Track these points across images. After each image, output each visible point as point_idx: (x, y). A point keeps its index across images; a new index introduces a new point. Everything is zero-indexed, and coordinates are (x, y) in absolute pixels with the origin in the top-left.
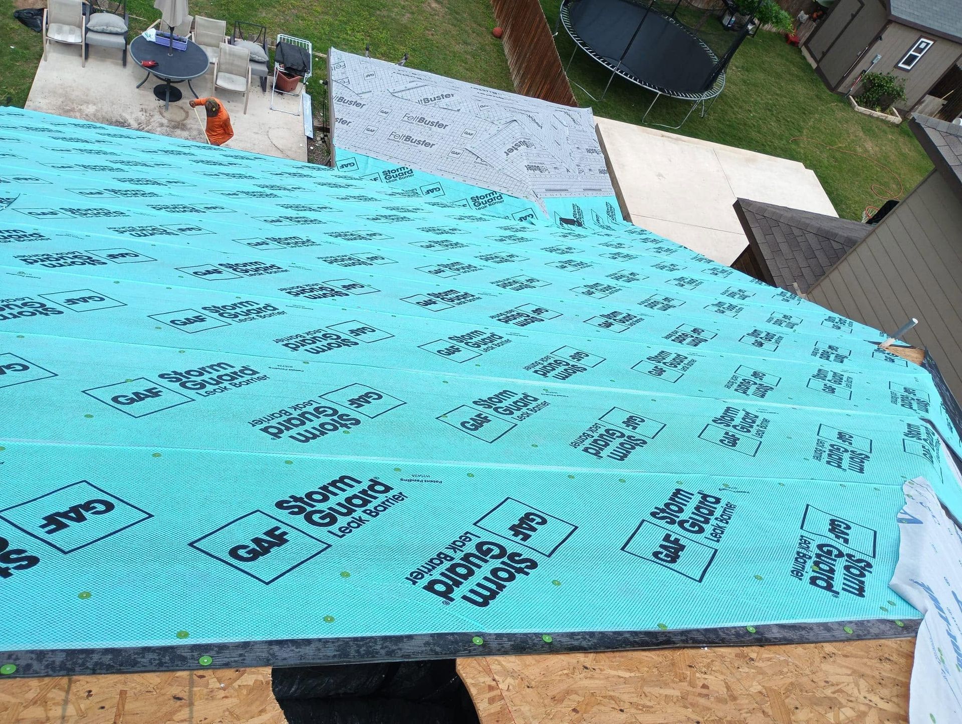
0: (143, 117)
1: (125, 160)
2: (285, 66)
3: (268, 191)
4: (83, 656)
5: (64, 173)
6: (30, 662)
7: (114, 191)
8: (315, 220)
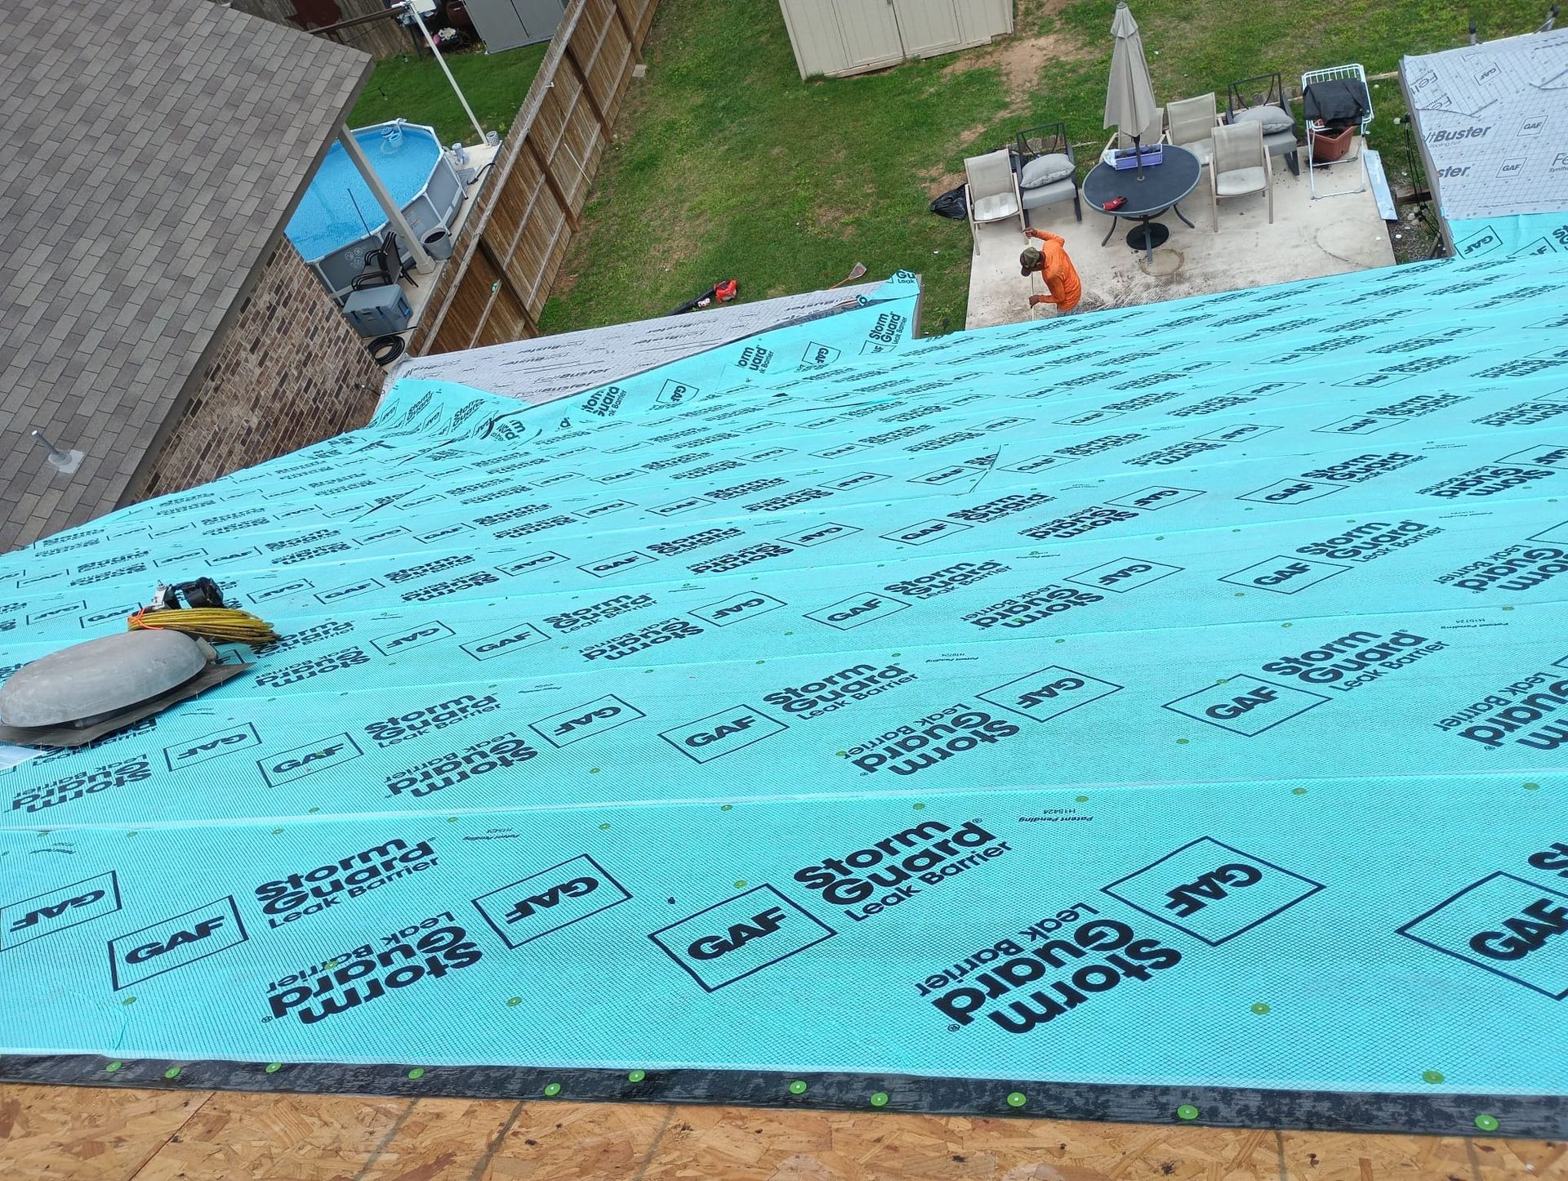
0: (1119, 284)
1: (1117, 356)
2: (1324, 120)
3: (1347, 334)
4: (1287, 1101)
5: (1046, 401)
6: (1214, 1104)
7: (1115, 406)
8: (1447, 358)
